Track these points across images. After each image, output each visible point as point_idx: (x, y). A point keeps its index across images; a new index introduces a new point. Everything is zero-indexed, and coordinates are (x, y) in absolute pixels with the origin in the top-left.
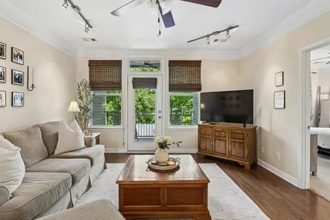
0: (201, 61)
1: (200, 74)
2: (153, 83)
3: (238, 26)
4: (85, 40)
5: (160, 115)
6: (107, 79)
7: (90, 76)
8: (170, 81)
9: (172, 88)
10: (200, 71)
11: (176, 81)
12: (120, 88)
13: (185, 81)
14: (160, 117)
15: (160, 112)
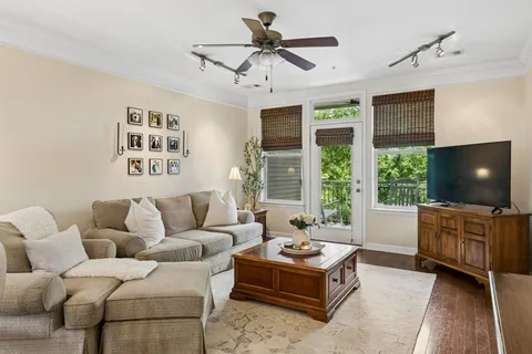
0: (433, 91)
1: (432, 114)
2: (346, 135)
3: (453, 32)
4: (248, 87)
5: (359, 186)
6: (283, 134)
7: (263, 132)
8: (375, 130)
9: (380, 141)
10: (432, 108)
11: (386, 130)
12: (300, 146)
13: (403, 128)
14: (358, 191)
15: (358, 182)
